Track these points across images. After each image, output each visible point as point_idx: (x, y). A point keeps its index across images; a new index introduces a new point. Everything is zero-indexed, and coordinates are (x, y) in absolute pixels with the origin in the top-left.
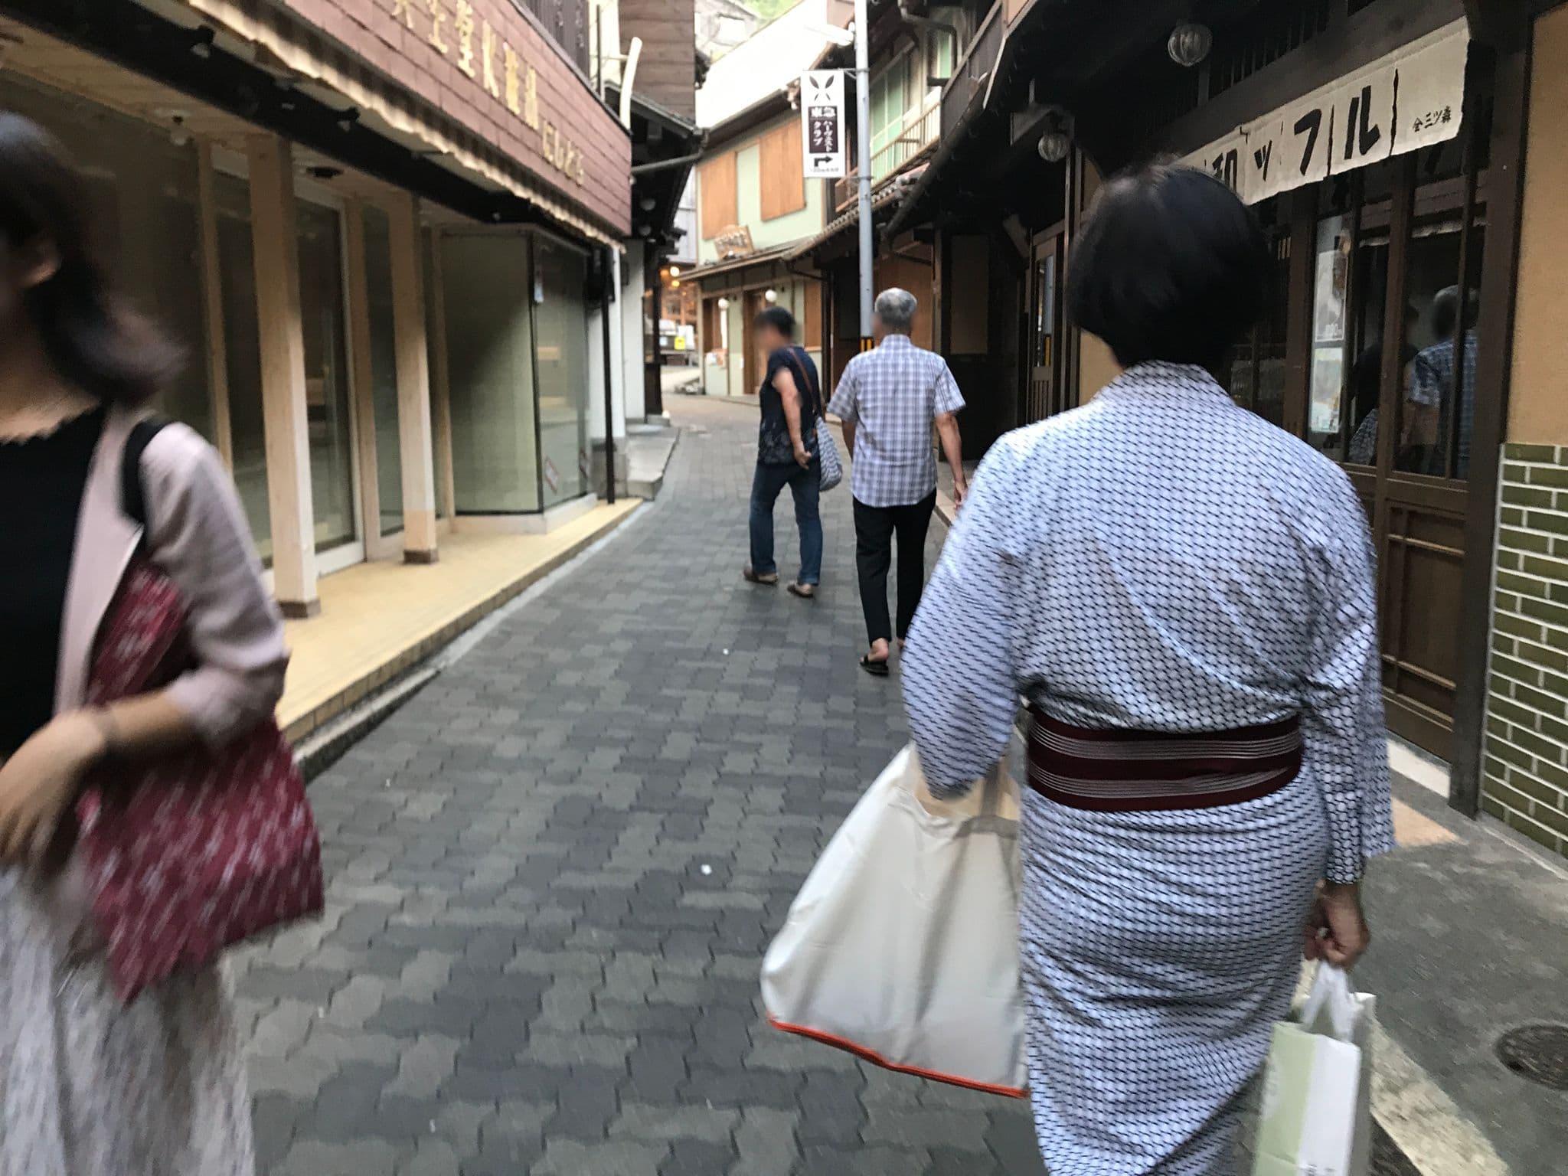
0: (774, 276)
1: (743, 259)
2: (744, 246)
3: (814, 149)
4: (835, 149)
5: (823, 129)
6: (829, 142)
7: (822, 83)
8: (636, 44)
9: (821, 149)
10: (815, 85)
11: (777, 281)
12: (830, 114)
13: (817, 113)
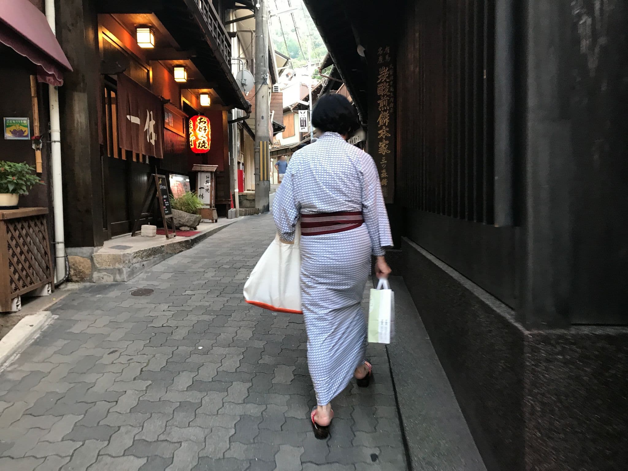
0: (286, 152)
1: (278, 148)
2: (278, 145)
3: (301, 126)
4: (306, 126)
5: (303, 122)
6: (304, 125)
7: (303, 113)
8: (273, 112)
9: (303, 126)
10: (301, 113)
11: (287, 154)
12: (305, 119)
13: (302, 119)
